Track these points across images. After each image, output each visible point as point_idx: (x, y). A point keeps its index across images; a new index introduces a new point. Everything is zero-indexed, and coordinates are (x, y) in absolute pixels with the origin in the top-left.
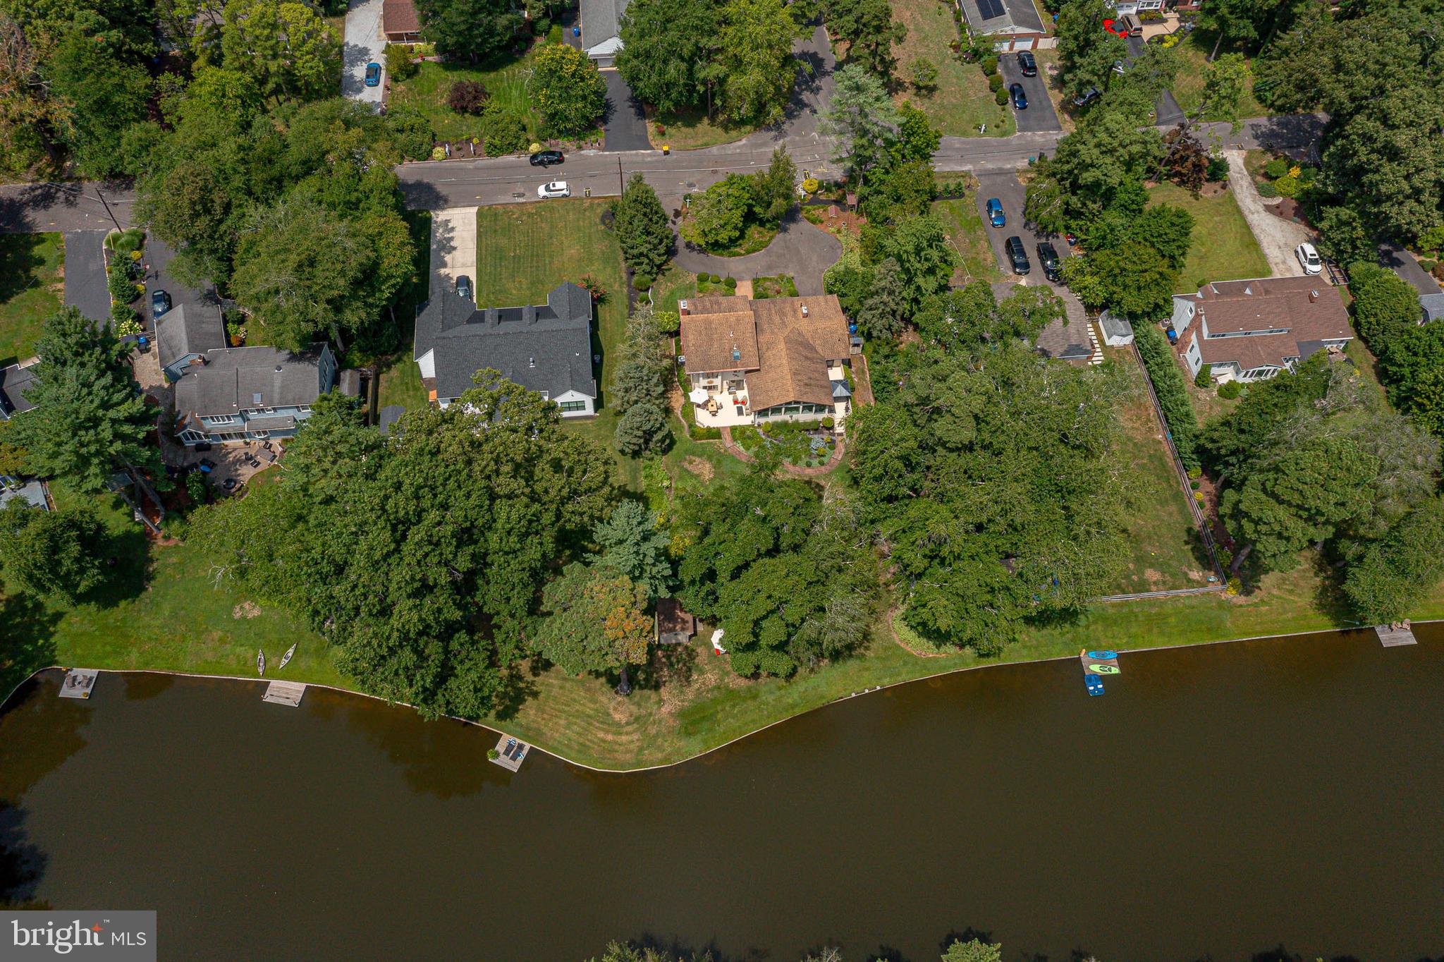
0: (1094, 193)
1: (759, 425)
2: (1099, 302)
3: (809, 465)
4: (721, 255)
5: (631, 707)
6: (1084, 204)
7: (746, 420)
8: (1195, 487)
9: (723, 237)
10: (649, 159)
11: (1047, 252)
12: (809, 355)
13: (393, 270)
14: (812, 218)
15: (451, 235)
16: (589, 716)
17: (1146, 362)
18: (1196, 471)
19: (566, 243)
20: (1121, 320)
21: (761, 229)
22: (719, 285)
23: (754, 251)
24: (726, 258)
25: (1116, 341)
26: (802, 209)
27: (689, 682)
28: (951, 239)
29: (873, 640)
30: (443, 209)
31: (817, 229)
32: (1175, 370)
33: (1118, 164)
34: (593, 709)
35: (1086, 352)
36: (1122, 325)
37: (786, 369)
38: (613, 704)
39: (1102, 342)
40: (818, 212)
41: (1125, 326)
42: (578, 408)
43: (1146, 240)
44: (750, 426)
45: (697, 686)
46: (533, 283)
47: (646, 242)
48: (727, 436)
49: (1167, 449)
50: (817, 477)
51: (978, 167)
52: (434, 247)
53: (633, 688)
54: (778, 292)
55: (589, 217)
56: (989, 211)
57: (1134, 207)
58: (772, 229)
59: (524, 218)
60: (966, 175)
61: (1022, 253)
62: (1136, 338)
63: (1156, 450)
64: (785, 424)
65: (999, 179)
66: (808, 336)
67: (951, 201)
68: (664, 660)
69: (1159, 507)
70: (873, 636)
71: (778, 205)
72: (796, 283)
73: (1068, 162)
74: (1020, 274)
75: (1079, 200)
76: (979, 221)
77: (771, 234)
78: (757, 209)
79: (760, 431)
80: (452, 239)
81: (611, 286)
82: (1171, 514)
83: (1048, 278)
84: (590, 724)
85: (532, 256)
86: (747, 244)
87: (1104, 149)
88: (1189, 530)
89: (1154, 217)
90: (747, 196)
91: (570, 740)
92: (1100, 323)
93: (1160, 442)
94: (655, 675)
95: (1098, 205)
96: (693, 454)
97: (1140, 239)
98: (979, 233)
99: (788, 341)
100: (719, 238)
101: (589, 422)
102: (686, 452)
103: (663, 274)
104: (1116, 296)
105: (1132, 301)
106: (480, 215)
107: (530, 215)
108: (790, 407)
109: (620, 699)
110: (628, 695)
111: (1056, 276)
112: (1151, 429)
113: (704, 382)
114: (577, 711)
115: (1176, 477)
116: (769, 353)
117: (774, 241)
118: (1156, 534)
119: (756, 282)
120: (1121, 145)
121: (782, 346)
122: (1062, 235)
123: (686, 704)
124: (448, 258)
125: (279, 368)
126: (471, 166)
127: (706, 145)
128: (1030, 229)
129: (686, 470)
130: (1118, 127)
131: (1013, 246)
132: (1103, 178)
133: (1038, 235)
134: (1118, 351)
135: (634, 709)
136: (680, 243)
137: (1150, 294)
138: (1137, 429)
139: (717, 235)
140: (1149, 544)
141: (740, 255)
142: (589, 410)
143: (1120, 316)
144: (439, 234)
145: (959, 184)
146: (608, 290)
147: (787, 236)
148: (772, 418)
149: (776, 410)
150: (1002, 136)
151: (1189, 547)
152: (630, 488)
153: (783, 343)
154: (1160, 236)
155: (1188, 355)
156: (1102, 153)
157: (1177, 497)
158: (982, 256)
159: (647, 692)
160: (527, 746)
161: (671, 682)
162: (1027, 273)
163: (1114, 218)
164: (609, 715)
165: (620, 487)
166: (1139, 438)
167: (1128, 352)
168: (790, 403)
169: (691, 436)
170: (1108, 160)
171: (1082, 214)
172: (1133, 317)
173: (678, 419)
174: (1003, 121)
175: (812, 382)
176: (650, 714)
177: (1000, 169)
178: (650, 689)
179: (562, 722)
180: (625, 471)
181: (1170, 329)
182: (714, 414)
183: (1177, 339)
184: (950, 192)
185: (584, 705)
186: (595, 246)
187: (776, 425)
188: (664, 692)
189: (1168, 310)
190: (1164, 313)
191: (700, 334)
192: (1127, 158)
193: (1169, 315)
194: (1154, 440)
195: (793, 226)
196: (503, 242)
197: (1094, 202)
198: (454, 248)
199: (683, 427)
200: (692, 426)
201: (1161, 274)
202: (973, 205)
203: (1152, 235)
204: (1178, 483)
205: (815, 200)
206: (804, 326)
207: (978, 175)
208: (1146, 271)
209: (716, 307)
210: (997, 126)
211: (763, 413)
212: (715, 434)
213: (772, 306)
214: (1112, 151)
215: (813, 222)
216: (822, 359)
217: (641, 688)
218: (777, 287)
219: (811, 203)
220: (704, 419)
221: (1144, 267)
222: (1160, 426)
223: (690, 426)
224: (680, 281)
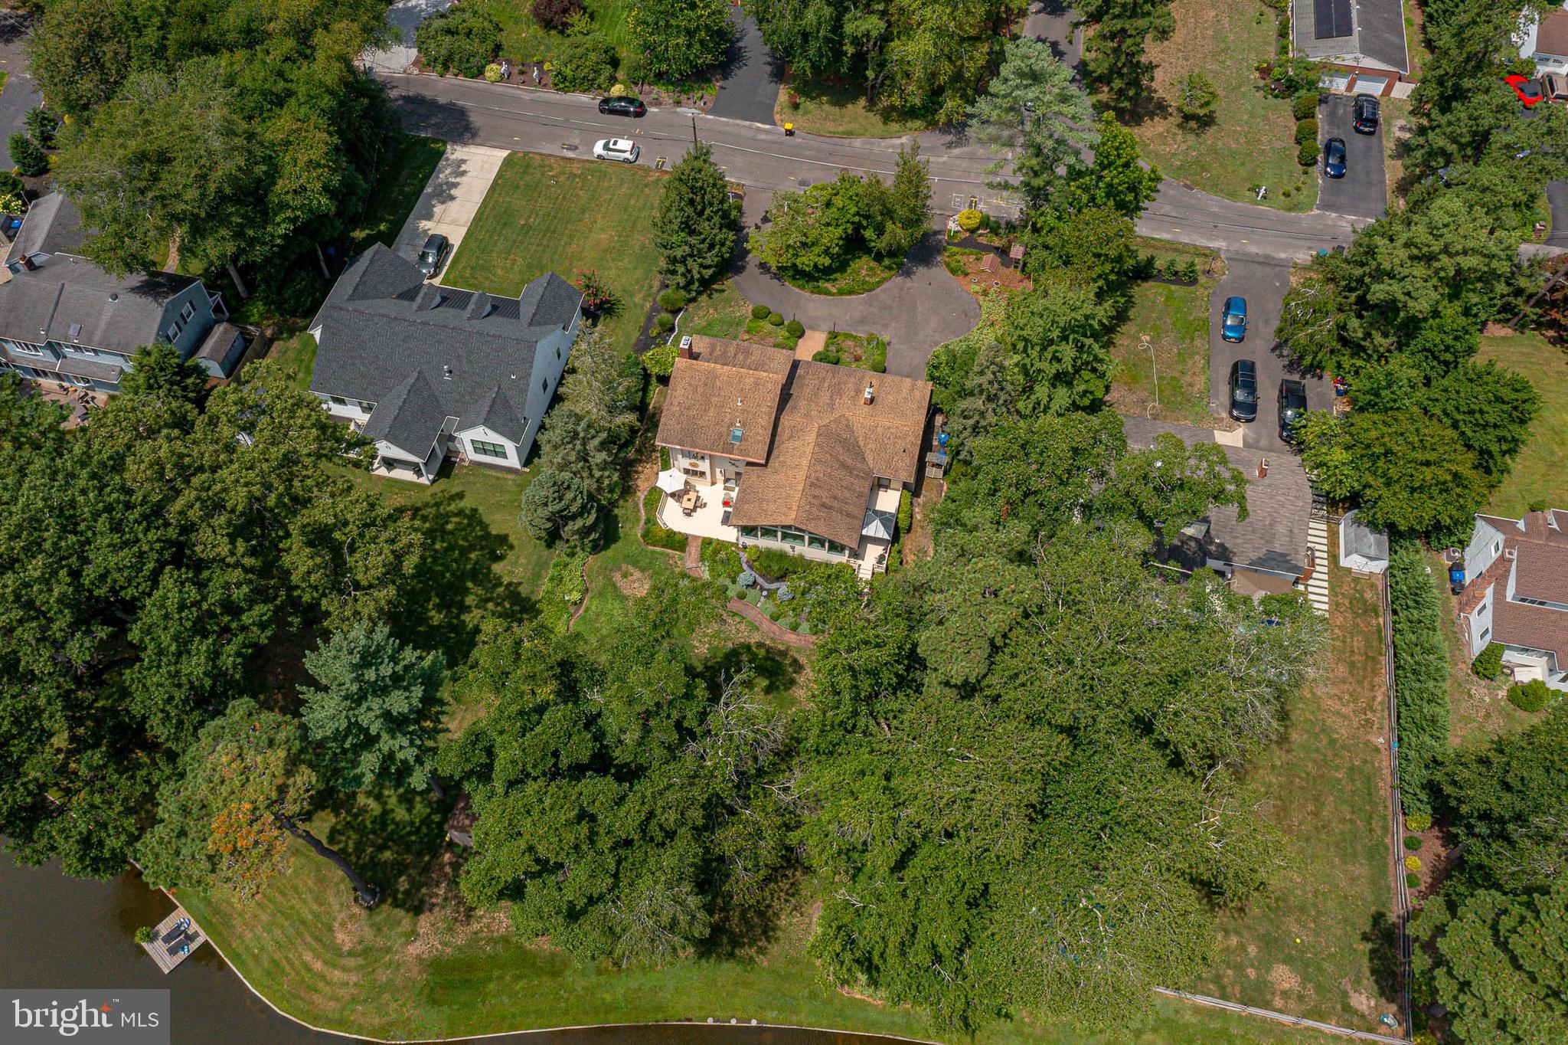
0: (1389, 322)
1: (745, 547)
2: (1341, 492)
3: (794, 628)
4: (803, 288)
5: (366, 928)
6: (1368, 335)
7: (730, 534)
8: (1412, 845)
9: (806, 261)
10: (763, 137)
11: (1293, 396)
12: (849, 461)
13: (289, 197)
14: (953, 265)
15: (458, 180)
16: (304, 923)
17: (1395, 612)
18: (1421, 820)
19: (600, 223)
20: (1372, 532)
21: (873, 264)
22: (778, 329)
23: (850, 293)
24: (807, 294)
25: (1353, 562)
26: (945, 250)
27: (469, 917)
28: (1151, 342)
29: (777, 940)
30: (465, 144)
31: (956, 282)
32: (1438, 637)
33: (1435, 281)
34: (312, 912)
35: (1295, 569)
36: (1372, 540)
37: (801, 475)
38: (343, 915)
39: (1333, 558)
40: (967, 259)
41: (1379, 544)
42: (496, 454)
43: (1446, 414)
44: (732, 544)
45: (476, 927)
46: (529, 266)
47: (686, 243)
48: (693, 550)
49: (1385, 764)
50: (798, 651)
51: (1235, 246)
52: (428, 190)
53: (383, 901)
54: (857, 359)
55: (648, 196)
56: (1226, 314)
57: (1448, 357)
58: (890, 268)
59: (562, 178)
60: (1212, 255)
61: (1251, 387)
62: (1391, 567)
63: (1365, 762)
64: (782, 556)
65: (1259, 271)
66: (860, 432)
67: (1173, 287)
68: (448, 869)
69: (1337, 861)
70: (779, 934)
71: (896, 233)
72: (890, 353)
73: (1362, 265)
74: (1238, 419)
75: (1361, 326)
76: (1204, 325)
77: (887, 274)
78: (869, 234)
79: (744, 556)
80: (456, 185)
81: (631, 296)
82: (1353, 880)
83: (1281, 436)
84: (299, 934)
85: (547, 230)
86: (843, 281)
87: (1415, 251)
88: (1378, 918)
89: (1471, 380)
90: (854, 209)
91: (262, 949)
92: (1342, 527)
93: (1377, 750)
94: (424, 890)
95: (1389, 340)
96: (635, 564)
97: (1438, 411)
98: (1198, 343)
99: (823, 432)
100: (798, 262)
101: (510, 476)
102: (627, 559)
103: (710, 296)
104: (1368, 492)
105: (1397, 506)
106: (507, 162)
107: (572, 176)
108: (790, 533)
109: (356, 910)
110: (370, 908)
111: (1291, 436)
112: (1369, 723)
113: (685, 463)
114: (292, 908)
115: (1385, 817)
116: (790, 444)
117: (886, 285)
118: (1315, 905)
119: (833, 336)
120: (1446, 250)
121: (811, 438)
122: (1328, 376)
123: (448, 950)
124: (438, 209)
125: (115, 297)
126: (527, 96)
127: (850, 134)
128: (1281, 356)
129: (614, 586)
130: (1447, 219)
131: (1243, 375)
132: (1403, 298)
133: (1291, 366)
134: (1356, 580)
135: (368, 933)
136: (753, 259)
137: (1430, 504)
138: (1345, 717)
139: (796, 256)
140: (1298, 921)
141: (828, 293)
142: (513, 461)
143: (1373, 525)
144: (444, 175)
145: (1192, 264)
146: (625, 300)
147: (908, 283)
148: (764, 543)
149: (768, 532)
150: (1290, 210)
151: (1369, 946)
152: (524, 591)
153: (814, 435)
154: (1471, 412)
155: (1473, 617)
156: (1412, 258)
157: (1377, 854)
158: (1188, 379)
159: (400, 913)
160: (203, 937)
161: (443, 908)
162: (1248, 421)
163: (1404, 367)
164: (330, 929)
165: (510, 584)
166: (1342, 732)
167: (1373, 586)
168: (790, 527)
169: (644, 536)
170: (1419, 270)
171: (1364, 349)
172: (1395, 534)
173: (637, 505)
174: (1298, 189)
175: (835, 504)
176: (388, 950)
177: (1267, 256)
178: (408, 911)
179: (265, 917)
180: (529, 562)
181: (1458, 567)
182: (688, 513)
183: (1463, 587)
184: (1176, 273)
185: (304, 901)
186: (636, 236)
187: (769, 555)
188: (424, 922)
189: (1463, 537)
190: (1454, 539)
191: (695, 391)
192: (1452, 273)
193: (1463, 544)
194: (1367, 743)
195: (921, 271)
196: (519, 202)
197: (1385, 335)
198: (452, 198)
199: (638, 521)
200: (651, 521)
201: (1456, 476)
202: (1204, 301)
203: (1457, 409)
204: (1385, 829)
205: (969, 240)
206: (860, 417)
207: (1229, 259)
208: (1428, 464)
209: (741, 357)
210: (1287, 195)
211: (748, 530)
212: (678, 542)
213: (830, 375)
214: (1430, 258)
215: (953, 271)
216: (868, 473)
217: (396, 904)
218: (859, 351)
219: (964, 243)
220: (672, 517)
221: (1432, 456)
222: (1386, 722)
223: (648, 521)
224: (729, 310)
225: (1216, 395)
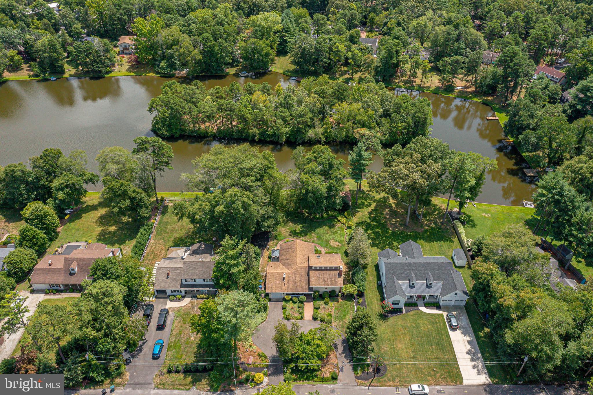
12: (286, 261)
60: (158, 385)
96: (337, 249)
106: (461, 378)
119: (302, 317)
198: (468, 353)
213: (298, 286)
215: (263, 355)
224: (341, 323)
225: (172, 319)
